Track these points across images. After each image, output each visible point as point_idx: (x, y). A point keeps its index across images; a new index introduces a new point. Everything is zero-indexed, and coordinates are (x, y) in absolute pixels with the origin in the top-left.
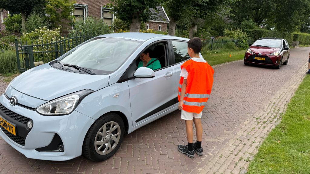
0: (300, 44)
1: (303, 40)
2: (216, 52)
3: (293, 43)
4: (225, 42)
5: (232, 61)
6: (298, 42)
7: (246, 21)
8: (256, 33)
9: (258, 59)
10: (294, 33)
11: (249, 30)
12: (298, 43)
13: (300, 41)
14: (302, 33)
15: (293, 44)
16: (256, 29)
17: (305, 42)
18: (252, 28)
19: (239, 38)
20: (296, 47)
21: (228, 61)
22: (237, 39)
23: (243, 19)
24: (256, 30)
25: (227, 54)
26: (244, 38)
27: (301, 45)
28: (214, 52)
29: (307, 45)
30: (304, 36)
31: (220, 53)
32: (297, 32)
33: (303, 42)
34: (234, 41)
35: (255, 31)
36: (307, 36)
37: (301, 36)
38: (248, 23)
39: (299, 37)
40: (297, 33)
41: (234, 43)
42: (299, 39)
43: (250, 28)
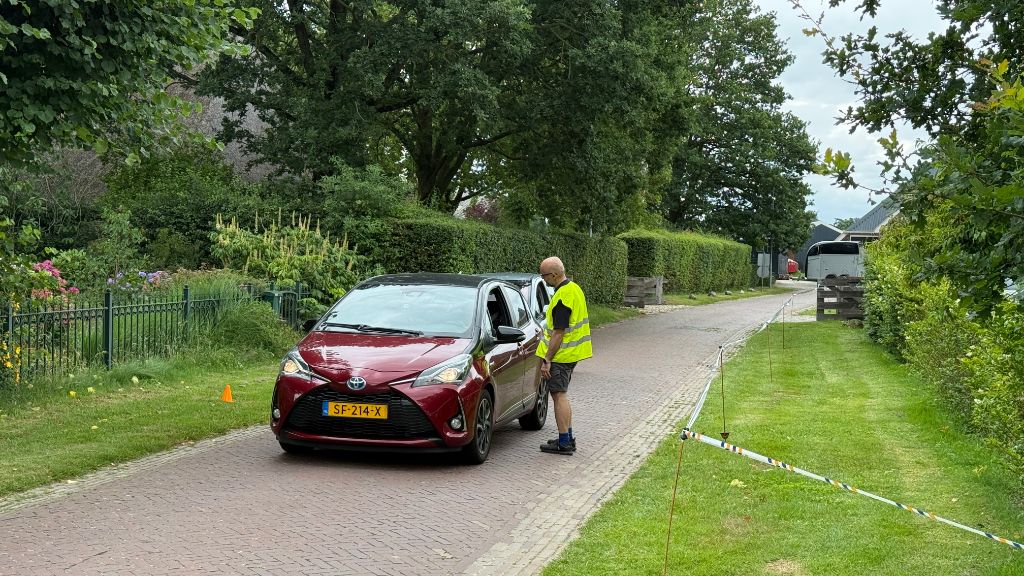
0: (668, 289)
1: (684, 266)
2: (140, 377)
3: (630, 287)
4: (210, 306)
5: (222, 432)
6: (660, 282)
7: (348, 172)
8: (411, 241)
9: (348, 414)
10: (630, 234)
11: (373, 226)
12: (660, 288)
13: (670, 273)
14: (673, 230)
15: (635, 292)
16: (410, 221)
17: (696, 277)
18: (387, 214)
19: (305, 274)
20: (648, 308)
21: (194, 436)
22: (292, 282)
23: (333, 159)
24: (409, 227)
25: (216, 379)
26: (335, 273)
27: (675, 298)
28: (123, 380)
29: (705, 297)
30: (683, 248)
31: (169, 378)
32: (650, 226)
33: (685, 282)
34: (266, 297)
35: (407, 232)
36: (700, 248)
37: (669, 249)
38: (358, 185)
39: (659, 255)
40: (645, 234)
41: (271, 311)
42: (660, 266)
43: (378, 216)
